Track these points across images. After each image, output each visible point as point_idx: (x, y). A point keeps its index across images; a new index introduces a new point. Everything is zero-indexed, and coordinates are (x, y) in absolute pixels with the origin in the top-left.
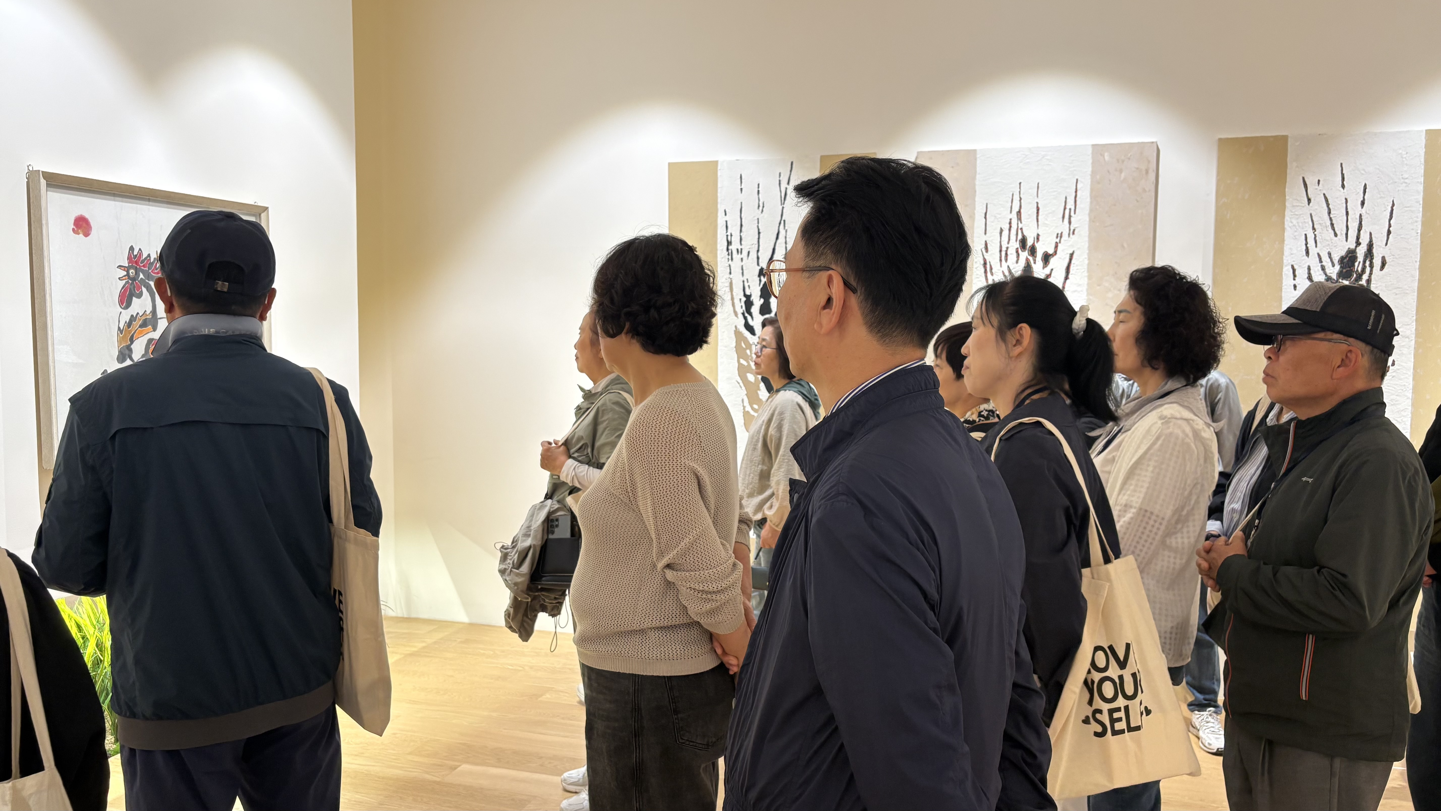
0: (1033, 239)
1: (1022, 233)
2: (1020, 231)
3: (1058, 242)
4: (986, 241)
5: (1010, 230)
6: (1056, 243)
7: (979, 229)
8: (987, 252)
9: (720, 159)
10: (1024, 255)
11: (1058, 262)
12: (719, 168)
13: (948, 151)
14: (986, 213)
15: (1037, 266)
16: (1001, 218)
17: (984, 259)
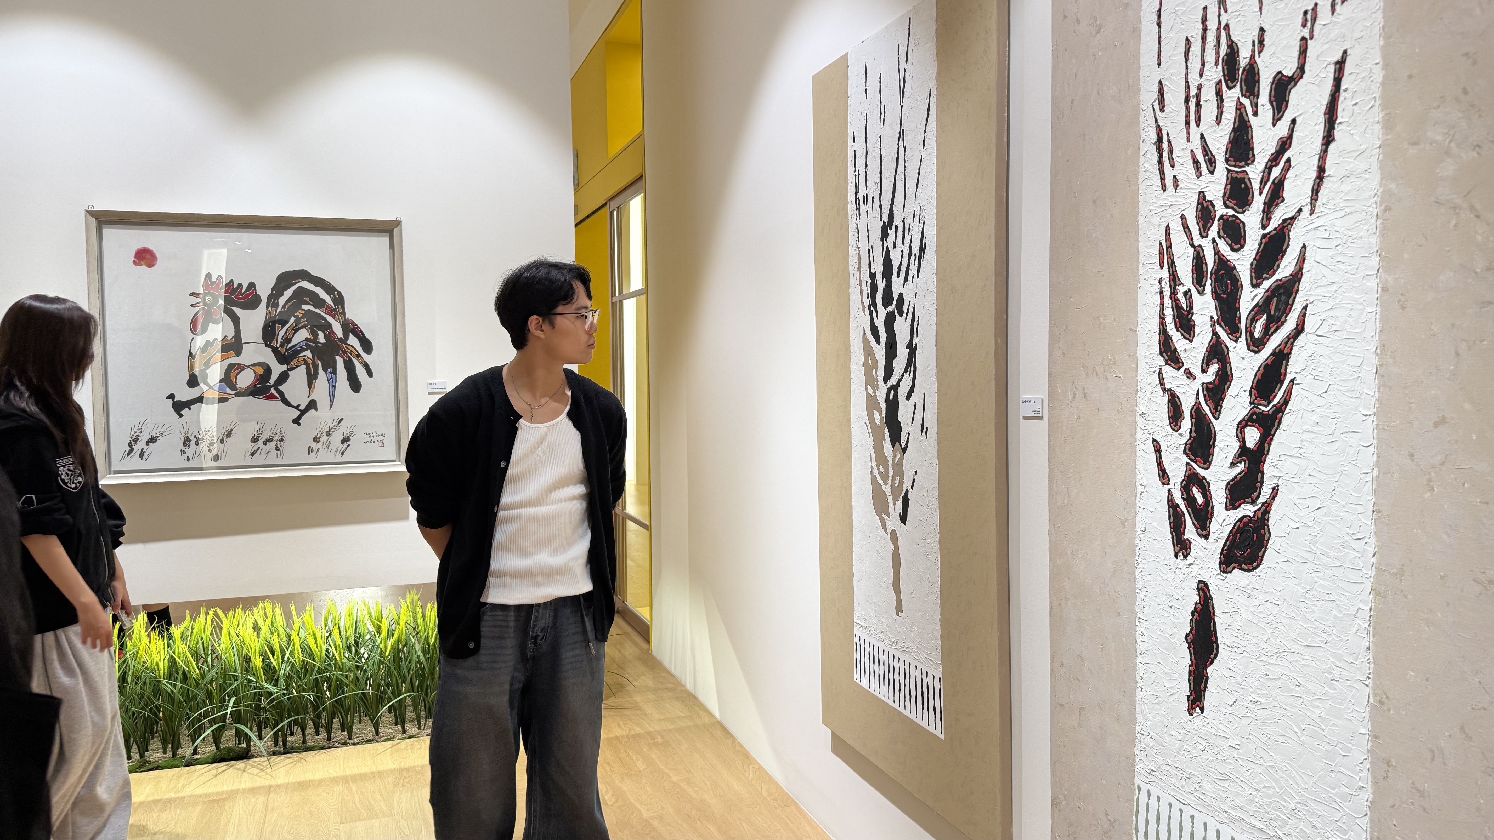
0: (1251, 47)
1: (1229, 36)
2: (1223, 33)
3: (1307, 36)
4: (1160, 82)
5: (1204, 38)
6: (1303, 39)
7: (1148, 58)
8: (1162, 110)
9: (850, 49)
10: (1232, 97)
11: (1306, 97)
12: (849, 64)
14: (1159, 12)
15: (1261, 121)
16: (1186, 11)
17: (1158, 126)
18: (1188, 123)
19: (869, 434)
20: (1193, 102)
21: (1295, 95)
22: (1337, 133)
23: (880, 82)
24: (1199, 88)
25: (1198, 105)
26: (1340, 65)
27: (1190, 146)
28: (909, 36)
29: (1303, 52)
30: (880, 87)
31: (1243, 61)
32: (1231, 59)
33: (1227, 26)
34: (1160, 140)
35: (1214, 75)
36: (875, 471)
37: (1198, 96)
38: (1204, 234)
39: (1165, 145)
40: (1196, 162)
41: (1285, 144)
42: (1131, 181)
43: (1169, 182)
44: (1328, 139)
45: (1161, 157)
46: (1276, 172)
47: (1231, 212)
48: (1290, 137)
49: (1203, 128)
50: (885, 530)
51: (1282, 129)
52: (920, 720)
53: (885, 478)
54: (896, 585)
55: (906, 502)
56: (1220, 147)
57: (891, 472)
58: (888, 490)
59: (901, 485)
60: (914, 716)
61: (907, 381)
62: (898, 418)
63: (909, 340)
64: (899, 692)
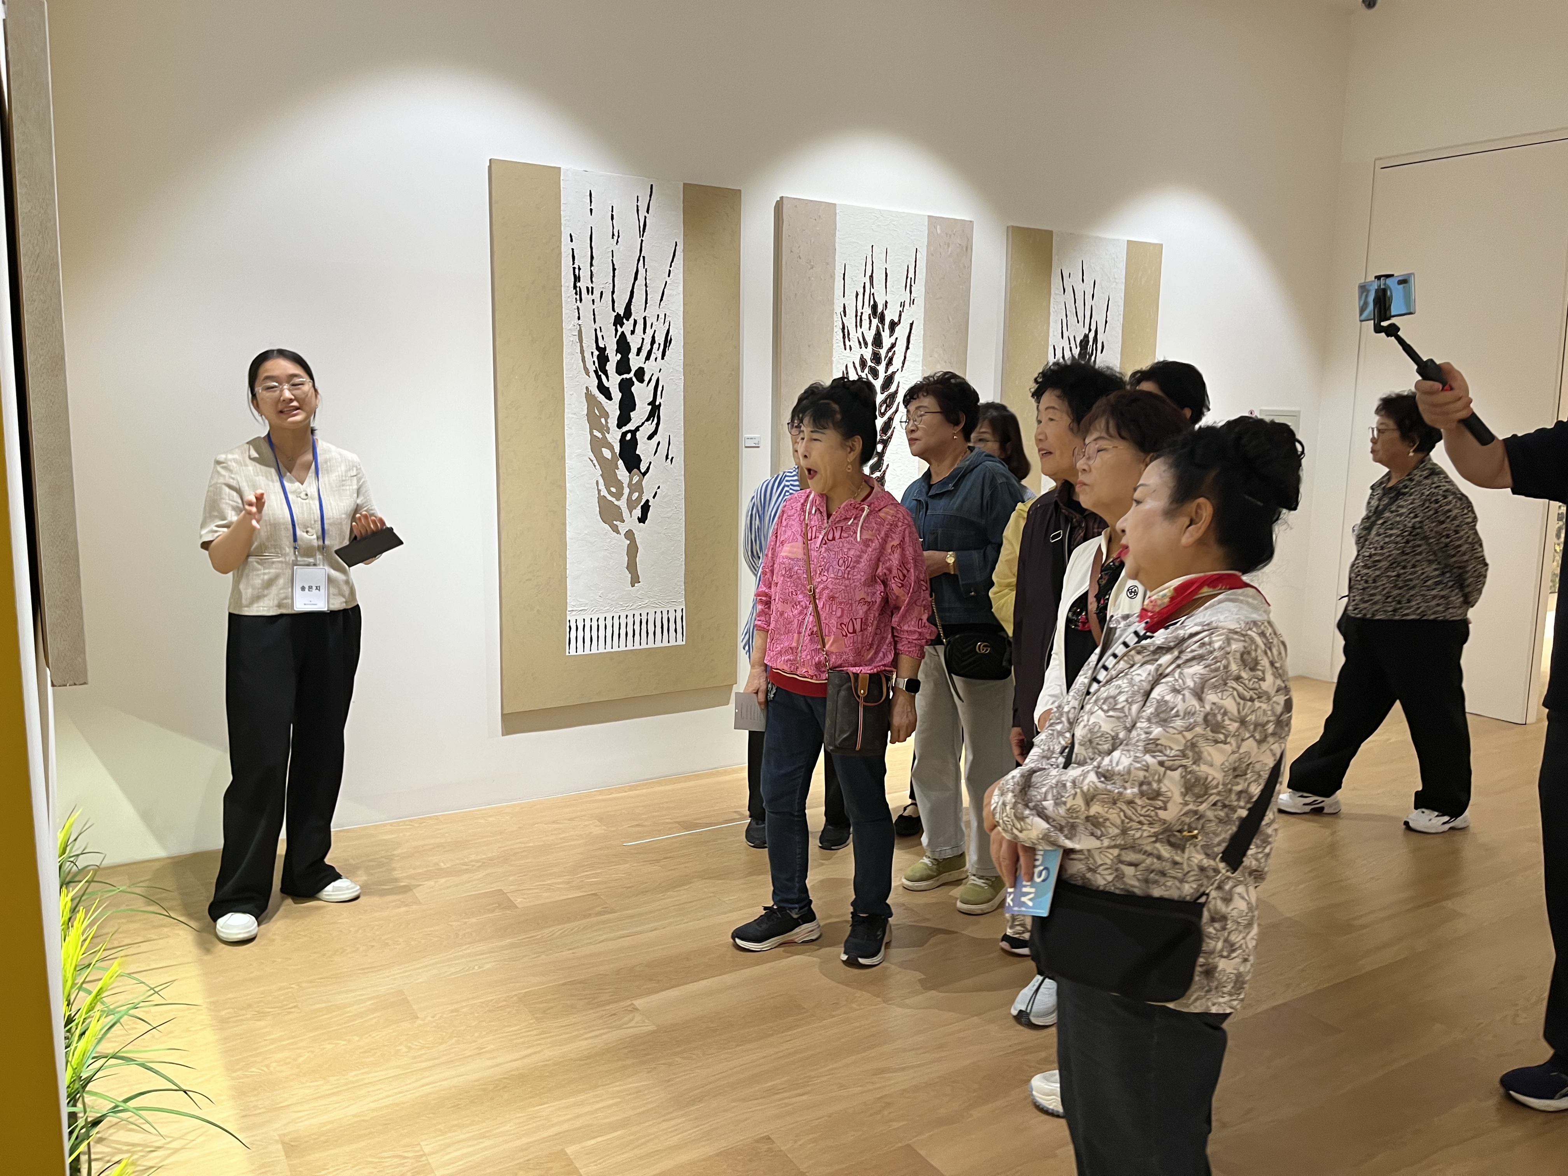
0: (882, 306)
1: (874, 299)
2: (872, 297)
3: (902, 310)
4: (844, 304)
5: (864, 295)
6: (900, 311)
7: (839, 291)
8: (845, 316)
9: (563, 167)
10: (875, 322)
11: (901, 332)
12: (562, 178)
13: (812, 201)
14: (844, 274)
15: (885, 334)
16: (857, 280)
17: (843, 322)
18: (856, 326)
19: (595, 466)
20: (859, 318)
21: (897, 329)
22: (910, 346)
23: (612, 211)
24: (862, 313)
25: (861, 319)
26: (912, 324)
27: (857, 335)
28: (651, 196)
29: (900, 315)
30: (612, 216)
31: (880, 309)
32: (875, 307)
33: (873, 294)
35: (868, 311)
36: (604, 492)
37: (861, 316)
39: (846, 331)
40: (859, 342)
41: (893, 346)
42: (830, 342)
43: (848, 347)
44: (907, 348)
45: (844, 335)
46: (890, 354)
47: (873, 365)
48: (895, 343)
49: (863, 329)
50: (618, 532)
51: (893, 340)
52: (658, 644)
53: (618, 496)
54: (632, 567)
55: (646, 508)
56: (870, 339)
57: (626, 491)
58: (622, 503)
59: (640, 498)
60: (651, 645)
61: (650, 427)
62: (637, 452)
63: (651, 399)
64: (634, 636)
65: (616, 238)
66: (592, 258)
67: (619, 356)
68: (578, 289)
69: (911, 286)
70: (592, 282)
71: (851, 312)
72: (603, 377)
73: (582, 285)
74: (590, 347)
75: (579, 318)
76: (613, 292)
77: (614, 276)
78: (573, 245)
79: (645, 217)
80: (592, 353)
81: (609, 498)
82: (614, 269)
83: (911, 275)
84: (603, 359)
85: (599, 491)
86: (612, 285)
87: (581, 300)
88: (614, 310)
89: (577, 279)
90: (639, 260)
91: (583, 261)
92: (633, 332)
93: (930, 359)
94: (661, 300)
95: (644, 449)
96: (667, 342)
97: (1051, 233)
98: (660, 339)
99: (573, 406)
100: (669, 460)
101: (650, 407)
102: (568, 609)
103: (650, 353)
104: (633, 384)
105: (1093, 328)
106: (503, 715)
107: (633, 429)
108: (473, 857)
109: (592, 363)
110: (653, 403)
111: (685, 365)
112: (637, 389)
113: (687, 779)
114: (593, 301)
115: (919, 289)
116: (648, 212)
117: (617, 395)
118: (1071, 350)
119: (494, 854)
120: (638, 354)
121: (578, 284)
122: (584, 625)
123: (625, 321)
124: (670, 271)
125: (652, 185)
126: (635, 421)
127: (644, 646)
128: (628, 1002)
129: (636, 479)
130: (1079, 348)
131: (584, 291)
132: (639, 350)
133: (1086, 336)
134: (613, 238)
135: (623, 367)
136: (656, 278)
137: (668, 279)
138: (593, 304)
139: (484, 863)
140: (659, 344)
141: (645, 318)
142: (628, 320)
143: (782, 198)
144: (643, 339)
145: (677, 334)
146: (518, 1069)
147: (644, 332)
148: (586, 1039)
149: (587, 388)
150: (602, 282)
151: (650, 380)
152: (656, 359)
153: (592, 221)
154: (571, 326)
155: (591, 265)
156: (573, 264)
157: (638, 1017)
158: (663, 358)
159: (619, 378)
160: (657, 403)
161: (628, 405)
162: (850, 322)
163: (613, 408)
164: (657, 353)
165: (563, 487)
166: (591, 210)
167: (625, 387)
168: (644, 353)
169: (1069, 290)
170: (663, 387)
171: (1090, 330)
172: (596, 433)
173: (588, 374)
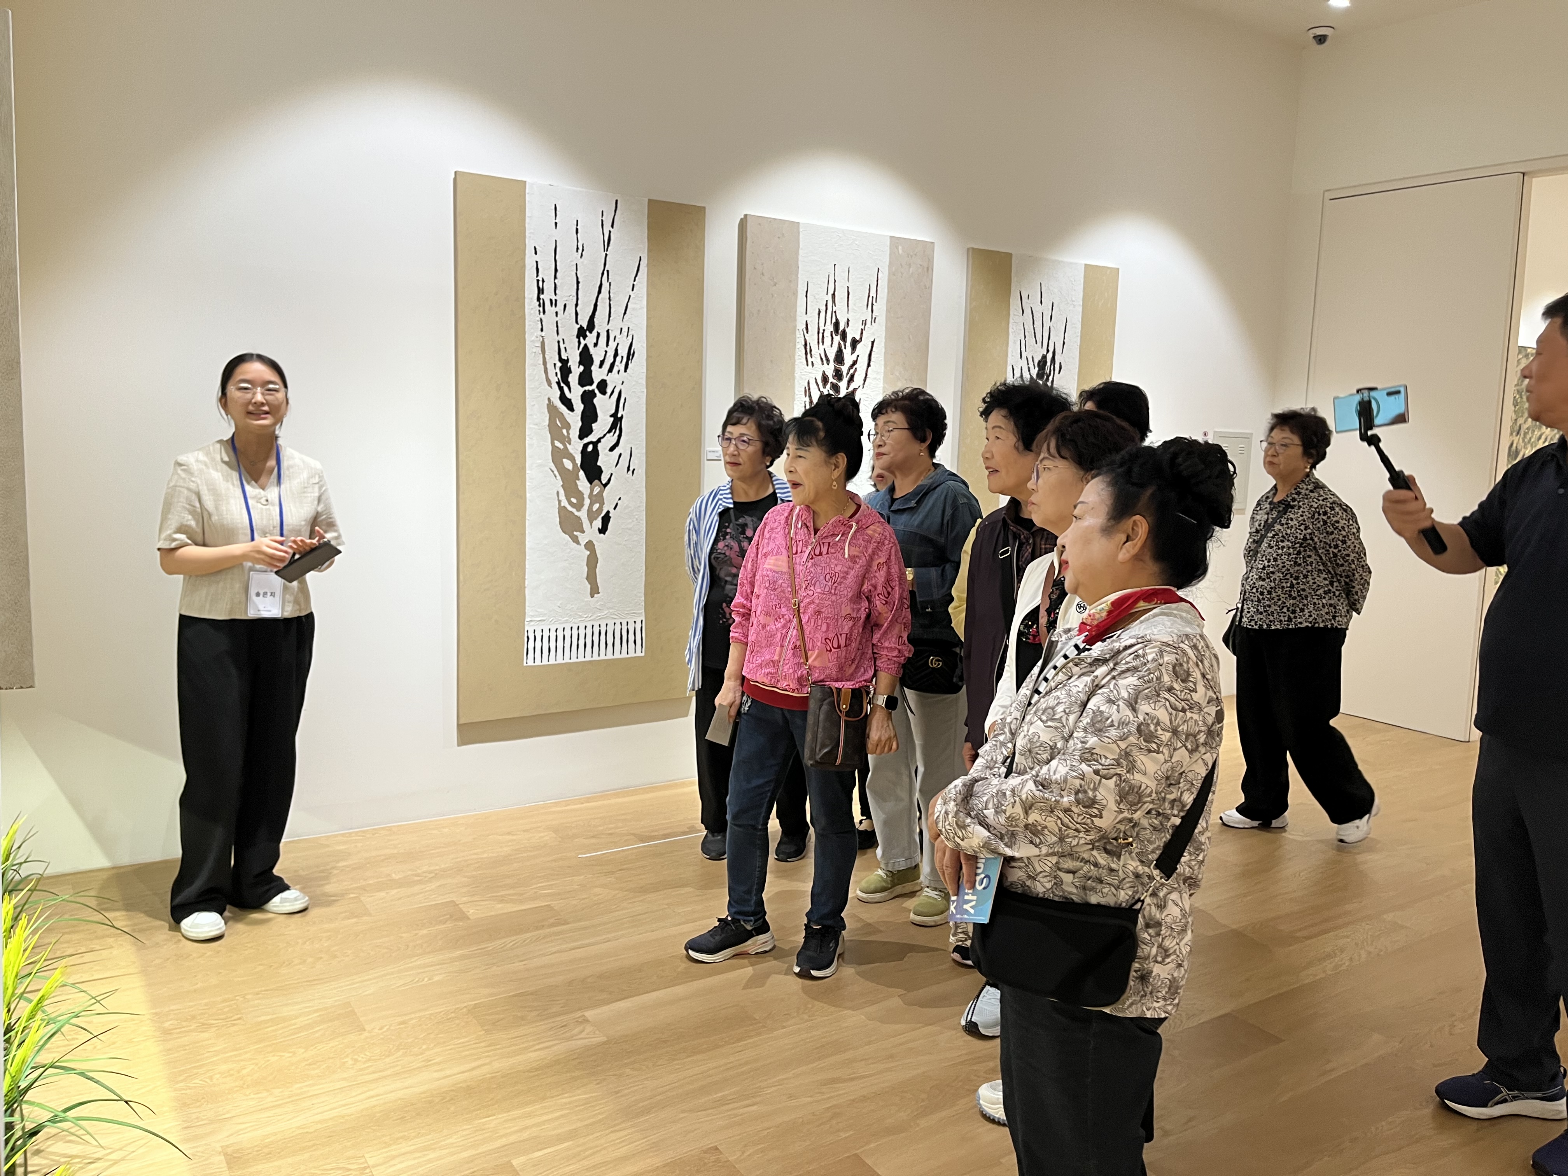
0: (844, 324)
1: (836, 316)
2: (834, 314)
3: (863, 329)
4: (807, 321)
5: (826, 312)
7: (801, 309)
8: (807, 332)
9: (528, 180)
10: (837, 339)
11: (863, 349)
12: (527, 191)
13: (775, 219)
14: (807, 292)
15: (847, 351)
16: (819, 298)
17: (805, 339)
18: (818, 342)
19: (556, 476)
20: (821, 335)
21: (859, 346)
22: (871, 363)
23: (577, 225)
24: (824, 330)
25: (823, 336)
26: (873, 342)
27: (819, 352)
28: (615, 211)
29: (862, 333)
30: (577, 230)
31: (841, 328)
32: (837, 325)
33: (835, 312)
34: (806, 345)
35: (830, 328)
36: (565, 503)
37: (823, 333)
38: (824, 387)
39: (808, 347)
40: (822, 359)
41: (855, 363)
42: (792, 357)
43: (810, 363)
44: (869, 365)
45: (806, 351)
46: (852, 371)
47: (835, 381)
48: (857, 361)
49: (825, 346)
50: (578, 543)
51: (854, 357)
52: (617, 655)
53: (579, 507)
54: (592, 578)
55: (606, 519)
56: (832, 356)
57: (587, 502)
58: (583, 514)
59: (600, 509)
60: (610, 656)
61: (611, 439)
62: (599, 464)
63: (613, 411)
64: (592, 647)
65: (580, 251)
66: (556, 270)
67: (582, 368)
68: (541, 301)
69: (872, 304)
70: (555, 294)
71: (813, 329)
72: (566, 389)
73: (546, 297)
74: (553, 358)
75: (542, 330)
76: (577, 305)
77: (578, 289)
78: (537, 258)
79: (610, 232)
80: (555, 364)
81: (570, 508)
82: (578, 283)
83: (873, 294)
84: (565, 371)
85: (560, 502)
86: (575, 298)
87: (544, 312)
88: (577, 322)
89: (540, 291)
90: (603, 274)
91: (547, 273)
92: (596, 345)
93: (891, 376)
94: (625, 313)
95: (605, 460)
96: (630, 355)
97: (1011, 255)
98: (622, 352)
99: (535, 417)
100: (630, 472)
101: (612, 419)
102: (527, 620)
103: (612, 365)
104: (595, 395)
105: (1051, 349)
106: (459, 725)
107: (595, 440)
108: (425, 869)
109: (554, 375)
110: (614, 415)
111: (648, 378)
112: (599, 401)
113: (645, 791)
114: (557, 313)
115: (881, 307)
116: (612, 226)
117: (579, 406)
118: (1029, 371)
119: (447, 865)
120: (601, 367)
121: (542, 296)
122: (542, 636)
123: (588, 333)
124: (633, 285)
125: (617, 201)
126: (596, 433)
127: (603, 657)
128: (579, 1014)
129: (597, 490)
130: (1037, 369)
131: (547, 303)
132: (602, 363)
133: (1044, 357)
134: (577, 251)
135: (585, 378)
136: (620, 291)
137: (631, 293)
138: (557, 316)
139: (436, 874)
140: (622, 357)
141: (608, 331)
142: (591, 332)
143: (746, 216)
144: (606, 352)
145: (640, 348)
146: (465, 1081)
147: (607, 345)
148: (535, 1051)
149: (549, 399)
150: (566, 294)
151: (613, 392)
152: (619, 372)
153: (556, 234)
154: (533, 338)
155: (555, 277)
156: (537, 276)
157: (589, 1028)
158: (625, 371)
159: (582, 390)
160: (619, 415)
161: (589, 416)
162: (812, 339)
163: (575, 419)
164: (620, 366)
165: (523, 497)
166: (556, 223)
167: (588, 398)
168: (607, 366)
169: (1028, 312)
170: (625, 399)
171: (1048, 351)
172: (557, 444)
173: (550, 384)
